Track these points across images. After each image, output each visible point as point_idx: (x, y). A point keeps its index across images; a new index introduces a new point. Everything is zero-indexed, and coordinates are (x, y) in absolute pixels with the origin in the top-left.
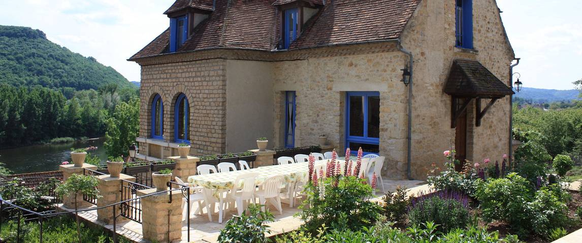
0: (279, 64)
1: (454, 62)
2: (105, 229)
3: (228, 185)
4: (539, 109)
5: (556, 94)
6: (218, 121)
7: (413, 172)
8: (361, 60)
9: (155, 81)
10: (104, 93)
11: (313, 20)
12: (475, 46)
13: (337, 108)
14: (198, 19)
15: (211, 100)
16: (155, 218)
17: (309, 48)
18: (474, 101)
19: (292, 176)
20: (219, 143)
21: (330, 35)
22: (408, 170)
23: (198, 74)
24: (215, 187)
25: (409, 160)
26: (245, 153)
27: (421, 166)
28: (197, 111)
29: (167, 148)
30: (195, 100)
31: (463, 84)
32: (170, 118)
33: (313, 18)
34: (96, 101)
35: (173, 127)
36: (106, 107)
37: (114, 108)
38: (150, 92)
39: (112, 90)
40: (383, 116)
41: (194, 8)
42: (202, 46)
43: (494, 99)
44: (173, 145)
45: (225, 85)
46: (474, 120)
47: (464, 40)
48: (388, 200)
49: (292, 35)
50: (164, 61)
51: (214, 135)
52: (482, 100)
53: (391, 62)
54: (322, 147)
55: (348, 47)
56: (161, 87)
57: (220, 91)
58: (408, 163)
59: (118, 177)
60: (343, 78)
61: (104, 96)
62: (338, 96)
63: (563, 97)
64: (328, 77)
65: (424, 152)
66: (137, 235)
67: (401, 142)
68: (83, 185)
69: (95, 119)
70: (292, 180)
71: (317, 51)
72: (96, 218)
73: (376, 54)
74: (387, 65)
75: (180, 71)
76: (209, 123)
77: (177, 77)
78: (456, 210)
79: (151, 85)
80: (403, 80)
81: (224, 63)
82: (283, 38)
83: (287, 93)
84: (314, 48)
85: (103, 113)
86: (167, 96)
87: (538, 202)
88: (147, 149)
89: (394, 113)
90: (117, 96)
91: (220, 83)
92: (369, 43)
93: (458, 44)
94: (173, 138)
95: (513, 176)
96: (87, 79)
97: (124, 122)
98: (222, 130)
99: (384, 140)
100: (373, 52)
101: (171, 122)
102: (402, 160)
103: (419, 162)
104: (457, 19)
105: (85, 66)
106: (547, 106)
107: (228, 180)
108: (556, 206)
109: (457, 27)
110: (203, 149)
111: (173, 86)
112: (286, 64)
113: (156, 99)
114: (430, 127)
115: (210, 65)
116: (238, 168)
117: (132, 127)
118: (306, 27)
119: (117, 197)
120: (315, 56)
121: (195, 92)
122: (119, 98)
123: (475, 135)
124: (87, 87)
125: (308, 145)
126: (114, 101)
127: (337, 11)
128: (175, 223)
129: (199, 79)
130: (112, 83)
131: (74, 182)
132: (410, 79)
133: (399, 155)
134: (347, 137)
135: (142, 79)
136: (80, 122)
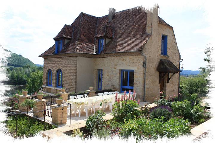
0: (96, 59)
1: (160, 60)
2: (37, 119)
3: (82, 103)
4: (185, 77)
5: (191, 72)
6: (74, 79)
7: (145, 99)
8: (127, 58)
9: (50, 64)
10: (25, 68)
11: (109, 43)
12: (168, 54)
13: (118, 75)
14: (66, 41)
15: (71, 72)
16: (57, 115)
17: (108, 53)
18: (167, 74)
19: (105, 100)
20: (74, 88)
21: (116, 49)
22: (144, 98)
23: (66, 62)
24: (77, 104)
25: (144, 95)
26: (85, 91)
27: (148, 97)
28: (66, 76)
29: (54, 90)
30: (65, 71)
31: (164, 68)
32: (55, 78)
33: (109, 42)
34: (22, 71)
35: (56, 82)
36: (26, 74)
37: (29, 74)
38: (47, 68)
39: (28, 67)
40: (135, 79)
41: (65, 37)
42: (68, 52)
43: (174, 74)
44: (56, 88)
45: (77, 66)
46: (167, 81)
47: (164, 52)
48: (142, 109)
49: (101, 48)
50: (53, 57)
51: (72, 85)
52: (170, 74)
53: (138, 59)
54: (112, 90)
55: (123, 53)
56: (52, 67)
57: (75, 69)
58: (144, 96)
59: (41, 100)
60: (120, 64)
61: (25, 70)
62: (118, 71)
63: (193, 73)
64: (115, 64)
65: (150, 92)
66: (50, 121)
67: (142, 88)
68: (30, 103)
69: (22, 78)
70: (104, 101)
71: (111, 54)
72: (33, 115)
73: (133, 56)
74: (137, 60)
75: (59, 61)
76: (70, 80)
77: (58, 63)
78: (167, 113)
79: (48, 66)
80: (143, 66)
81: (76, 58)
82: (98, 50)
83: (99, 70)
84: (110, 53)
85: (25, 76)
86: (54, 70)
87: (194, 110)
88: (46, 90)
89: (139, 78)
90: (30, 70)
91: (75, 65)
92: (131, 52)
93: (162, 53)
94: (56, 86)
95: (186, 101)
96: (18, 63)
97: (33, 79)
98: (75, 83)
99: (135, 87)
100: (132, 56)
101: (55, 80)
102: (142, 95)
103: (148, 96)
104: (162, 44)
105: (18, 58)
106: (188, 76)
107: (82, 101)
108: (200, 111)
109: (162, 47)
110: (68, 90)
111: (56, 66)
112: (99, 59)
113: (49, 71)
114: (151, 83)
115: (71, 59)
116: (84, 97)
117: (37, 81)
118: (107, 46)
119: (41, 107)
120: (110, 56)
121: (65, 69)
122: (31, 70)
123: (167, 86)
124: (19, 66)
125: (107, 89)
126: (29, 71)
127: (118, 40)
128: (64, 117)
129: (67, 64)
130: (28, 64)
131: (27, 102)
132: (146, 65)
133: (141, 93)
134: (121, 86)
135: (44, 64)
136: (16, 79)
